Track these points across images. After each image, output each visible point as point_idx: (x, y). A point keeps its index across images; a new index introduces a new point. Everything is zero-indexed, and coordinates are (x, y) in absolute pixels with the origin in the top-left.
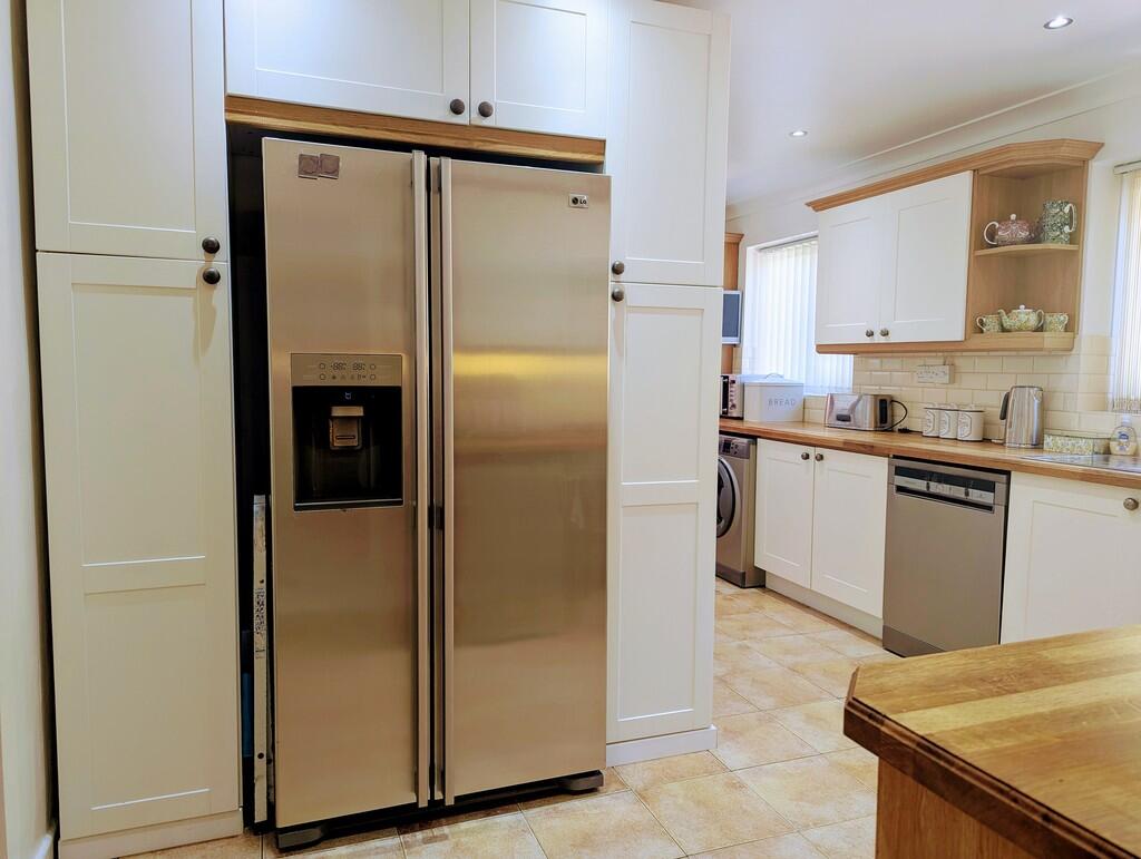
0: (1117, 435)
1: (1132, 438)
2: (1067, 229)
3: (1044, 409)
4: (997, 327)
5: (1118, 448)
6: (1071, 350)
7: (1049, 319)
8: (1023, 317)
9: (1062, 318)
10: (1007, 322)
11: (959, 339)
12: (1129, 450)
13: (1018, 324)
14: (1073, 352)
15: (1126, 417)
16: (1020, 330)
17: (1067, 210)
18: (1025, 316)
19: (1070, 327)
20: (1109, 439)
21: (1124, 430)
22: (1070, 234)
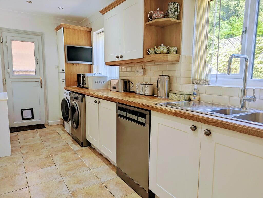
0: (193, 93)
1: (198, 94)
2: (176, 13)
3: (170, 83)
4: (154, 52)
5: (193, 98)
6: (178, 61)
7: (171, 49)
8: (162, 49)
9: (175, 49)
10: (157, 50)
11: (142, 58)
12: (197, 99)
13: (160, 51)
14: (179, 62)
15: (196, 86)
16: (161, 53)
17: (176, 6)
18: (163, 48)
19: (178, 52)
20: (190, 94)
21: (195, 91)
22: (178, 15)
